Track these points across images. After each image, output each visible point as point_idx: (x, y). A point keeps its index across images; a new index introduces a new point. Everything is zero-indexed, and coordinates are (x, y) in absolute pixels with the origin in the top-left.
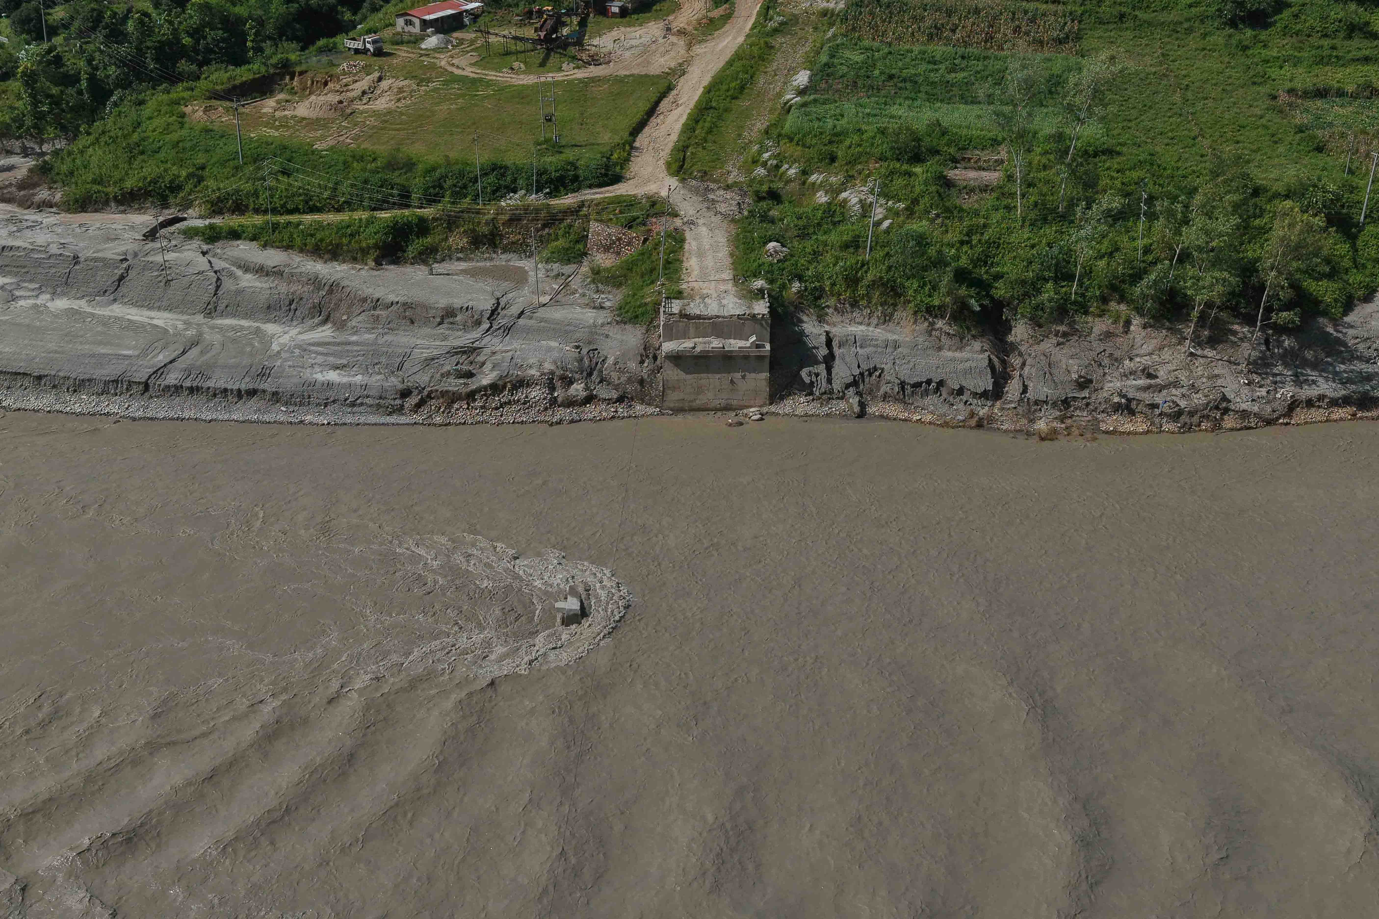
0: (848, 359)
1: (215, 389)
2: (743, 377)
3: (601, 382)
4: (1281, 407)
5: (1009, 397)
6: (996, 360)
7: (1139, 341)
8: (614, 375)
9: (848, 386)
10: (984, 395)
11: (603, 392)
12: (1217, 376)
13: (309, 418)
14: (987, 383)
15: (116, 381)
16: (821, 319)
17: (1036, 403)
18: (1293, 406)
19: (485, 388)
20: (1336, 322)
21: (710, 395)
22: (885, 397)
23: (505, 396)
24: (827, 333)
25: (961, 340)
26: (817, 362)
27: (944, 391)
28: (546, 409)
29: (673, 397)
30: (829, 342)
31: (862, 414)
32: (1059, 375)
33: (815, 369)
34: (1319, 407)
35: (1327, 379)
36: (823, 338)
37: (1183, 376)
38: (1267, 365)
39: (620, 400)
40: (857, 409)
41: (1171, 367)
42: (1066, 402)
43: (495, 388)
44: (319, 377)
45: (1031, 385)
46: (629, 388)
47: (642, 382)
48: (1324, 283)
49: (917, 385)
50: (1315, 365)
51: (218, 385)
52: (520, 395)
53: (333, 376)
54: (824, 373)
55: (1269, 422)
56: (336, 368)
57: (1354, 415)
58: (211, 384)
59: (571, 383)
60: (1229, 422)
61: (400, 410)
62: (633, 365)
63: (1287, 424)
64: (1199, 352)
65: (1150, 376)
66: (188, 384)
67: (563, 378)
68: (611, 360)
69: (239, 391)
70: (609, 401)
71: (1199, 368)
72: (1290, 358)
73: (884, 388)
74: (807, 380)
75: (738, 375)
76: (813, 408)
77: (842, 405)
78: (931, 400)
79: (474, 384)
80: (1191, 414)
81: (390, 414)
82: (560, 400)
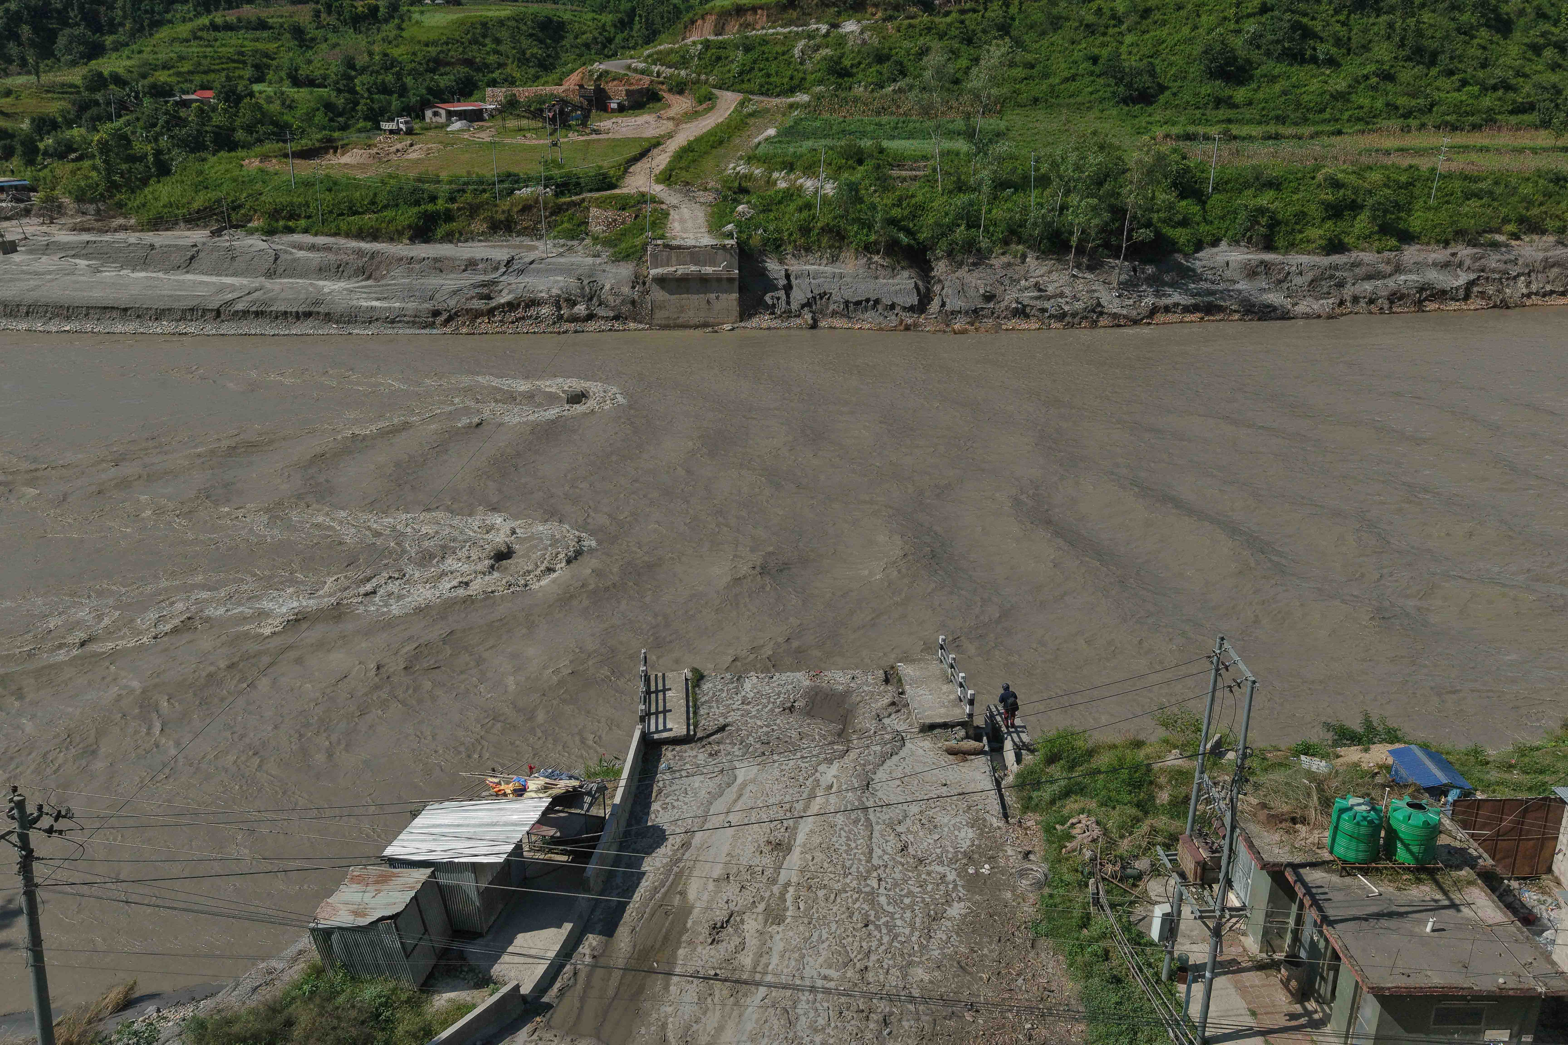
0: (803, 287)
1: (277, 312)
2: (717, 298)
3: (600, 305)
4: (1144, 312)
5: (932, 311)
6: (920, 283)
7: (1032, 268)
8: (611, 298)
9: (803, 306)
10: (911, 309)
11: (601, 312)
12: (1095, 291)
13: (355, 331)
14: (914, 300)
15: (192, 310)
16: (781, 262)
17: (952, 313)
18: (1153, 311)
19: (503, 305)
20: (1186, 256)
21: (691, 313)
22: (834, 314)
23: (520, 313)
24: (786, 270)
25: (893, 270)
26: (778, 289)
27: (880, 307)
28: (554, 323)
29: (660, 316)
30: (788, 276)
31: (814, 326)
32: (972, 293)
33: (776, 294)
34: (1175, 312)
35: (1180, 294)
36: (783, 273)
37: (1067, 291)
38: (1136, 285)
39: (616, 318)
40: (810, 322)
41: (1057, 285)
42: (975, 311)
43: (511, 306)
44: (365, 304)
45: (948, 301)
46: (624, 309)
47: (633, 303)
48: (1179, 230)
49: (858, 303)
50: (1171, 285)
51: (280, 309)
52: (532, 312)
53: (375, 303)
54: (784, 297)
55: (1136, 322)
56: (378, 299)
57: (1202, 318)
58: (274, 308)
59: (575, 304)
60: (1103, 321)
61: (432, 325)
62: (626, 290)
63: (1149, 324)
64: (1080, 275)
65: (1040, 290)
66: (254, 309)
67: (567, 300)
68: (608, 287)
69: (297, 313)
70: (607, 319)
71: (1080, 286)
72: (1152, 281)
73: (832, 307)
74: (770, 302)
75: (713, 296)
76: (775, 323)
77: (799, 321)
78: (870, 314)
79: (493, 303)
80: (1074, 315)
81: (424, 328)
82: (565, 316)
